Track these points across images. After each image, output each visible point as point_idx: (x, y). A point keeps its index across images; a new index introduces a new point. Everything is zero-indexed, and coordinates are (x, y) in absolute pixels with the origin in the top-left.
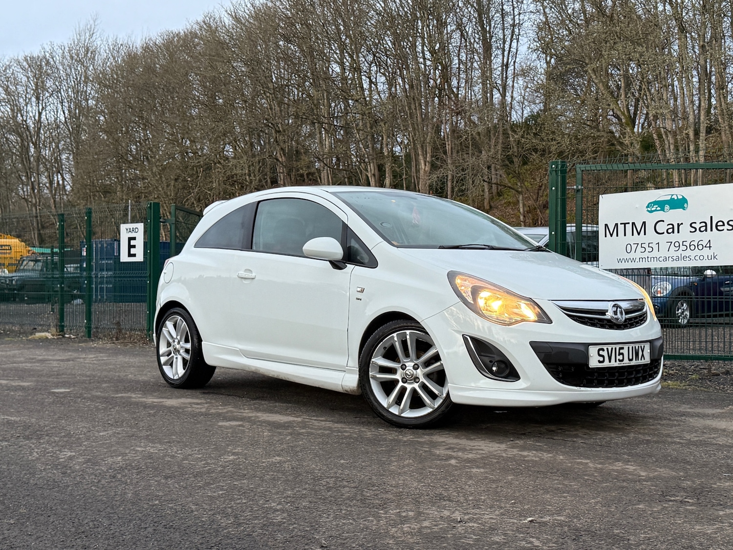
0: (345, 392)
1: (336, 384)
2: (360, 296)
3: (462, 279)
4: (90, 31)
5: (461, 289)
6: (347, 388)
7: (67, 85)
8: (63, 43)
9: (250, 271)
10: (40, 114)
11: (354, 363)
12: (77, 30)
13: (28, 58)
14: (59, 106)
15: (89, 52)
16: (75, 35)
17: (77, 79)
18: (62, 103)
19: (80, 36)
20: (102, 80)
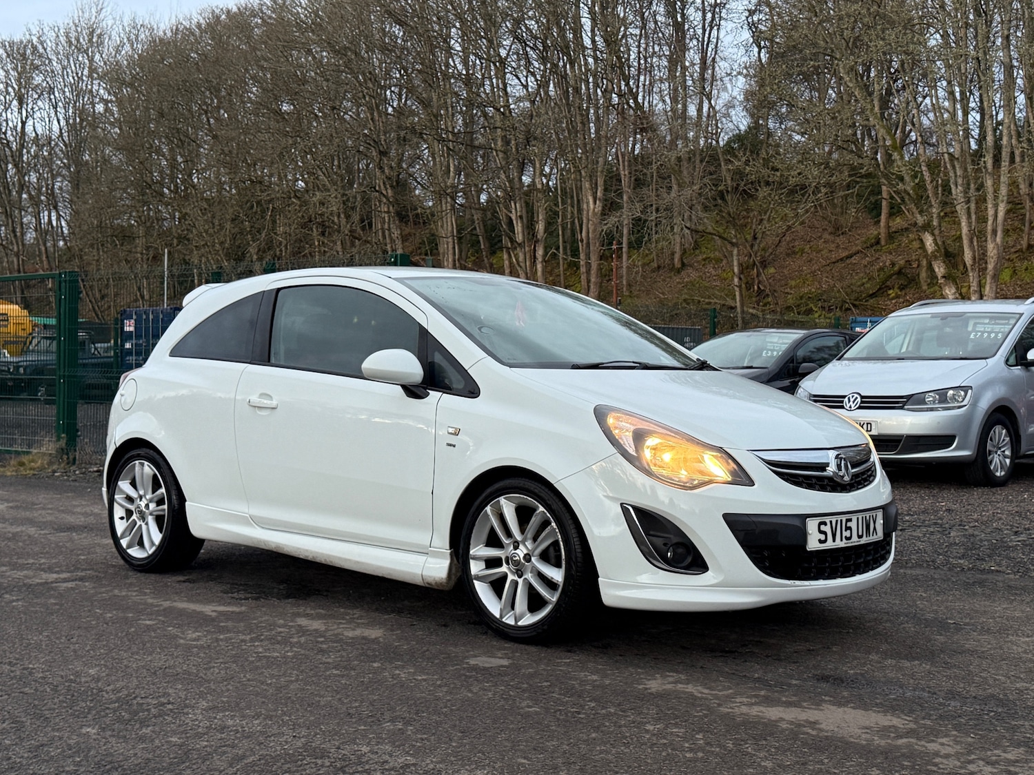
0: (427, 585)
1: (413, 573)
2: (453, 440)
3: (617, 419)
4: (97, 6)
5: (616, 432)
6: (430, 580)
7: (62, 84)
8: (56, 22)
9: (269, 397)
10: (24, 123)
11: (442, 540)
12: (79, 4)
13: (7, 44)
14: (52, 111)
15: (95, 37)
16: (76, 11)
17: (77, 74)
18: (56, 108)
19: (83, 12)
20: (114, 77)
